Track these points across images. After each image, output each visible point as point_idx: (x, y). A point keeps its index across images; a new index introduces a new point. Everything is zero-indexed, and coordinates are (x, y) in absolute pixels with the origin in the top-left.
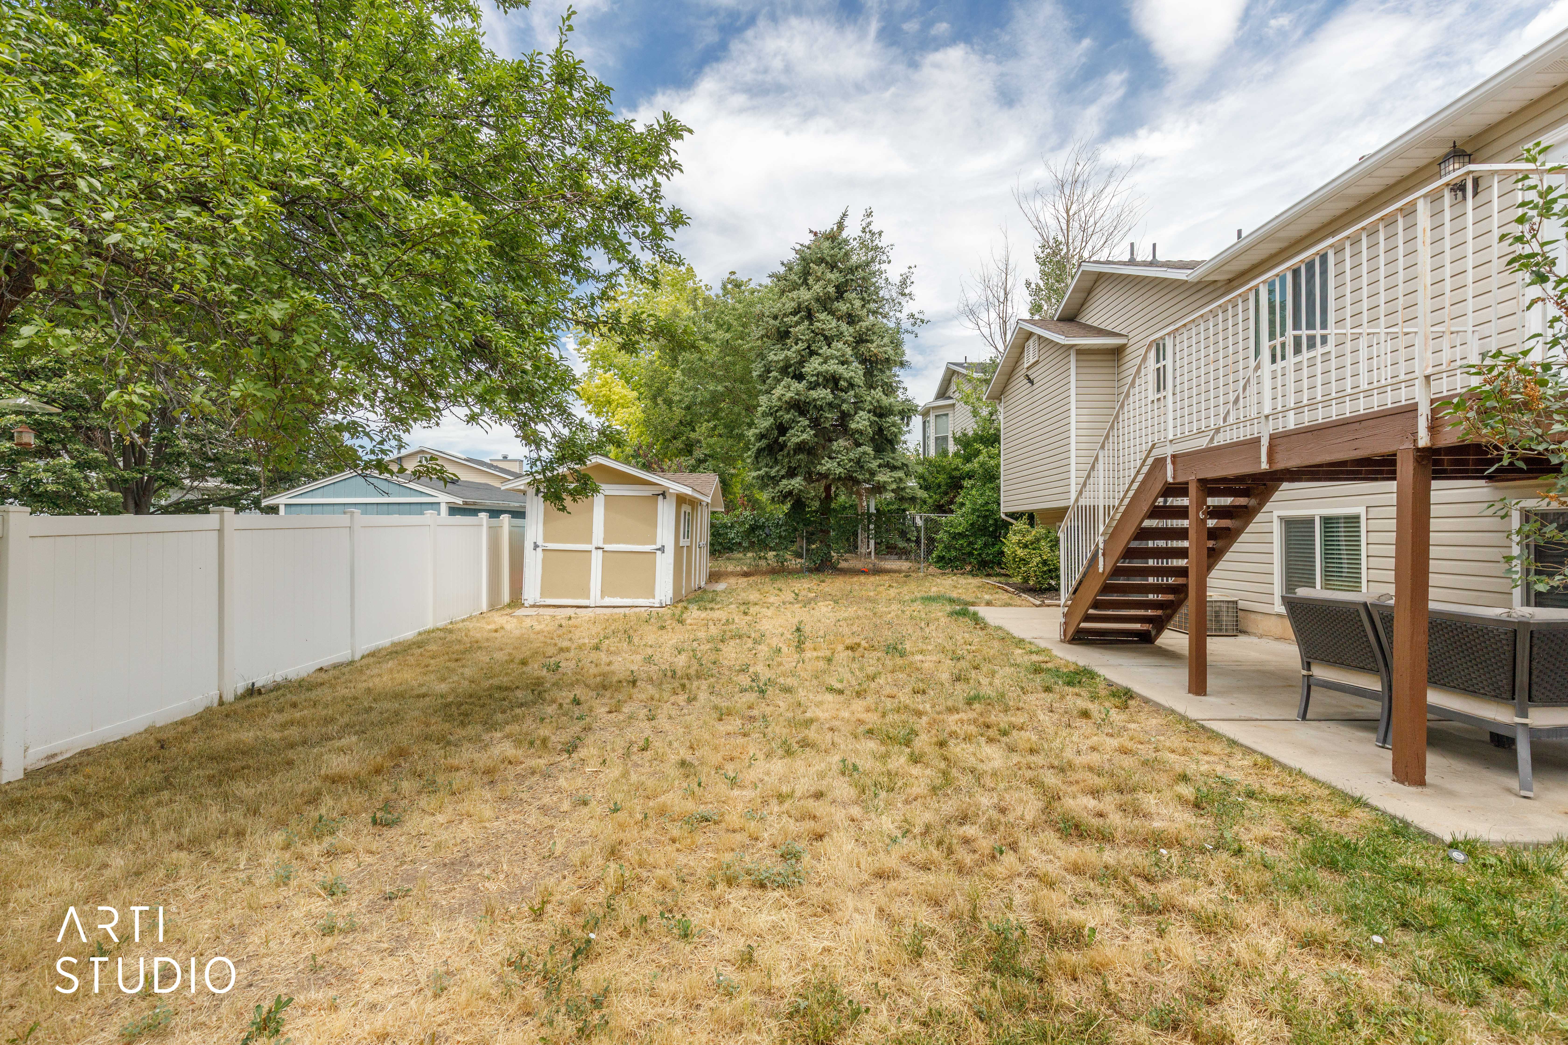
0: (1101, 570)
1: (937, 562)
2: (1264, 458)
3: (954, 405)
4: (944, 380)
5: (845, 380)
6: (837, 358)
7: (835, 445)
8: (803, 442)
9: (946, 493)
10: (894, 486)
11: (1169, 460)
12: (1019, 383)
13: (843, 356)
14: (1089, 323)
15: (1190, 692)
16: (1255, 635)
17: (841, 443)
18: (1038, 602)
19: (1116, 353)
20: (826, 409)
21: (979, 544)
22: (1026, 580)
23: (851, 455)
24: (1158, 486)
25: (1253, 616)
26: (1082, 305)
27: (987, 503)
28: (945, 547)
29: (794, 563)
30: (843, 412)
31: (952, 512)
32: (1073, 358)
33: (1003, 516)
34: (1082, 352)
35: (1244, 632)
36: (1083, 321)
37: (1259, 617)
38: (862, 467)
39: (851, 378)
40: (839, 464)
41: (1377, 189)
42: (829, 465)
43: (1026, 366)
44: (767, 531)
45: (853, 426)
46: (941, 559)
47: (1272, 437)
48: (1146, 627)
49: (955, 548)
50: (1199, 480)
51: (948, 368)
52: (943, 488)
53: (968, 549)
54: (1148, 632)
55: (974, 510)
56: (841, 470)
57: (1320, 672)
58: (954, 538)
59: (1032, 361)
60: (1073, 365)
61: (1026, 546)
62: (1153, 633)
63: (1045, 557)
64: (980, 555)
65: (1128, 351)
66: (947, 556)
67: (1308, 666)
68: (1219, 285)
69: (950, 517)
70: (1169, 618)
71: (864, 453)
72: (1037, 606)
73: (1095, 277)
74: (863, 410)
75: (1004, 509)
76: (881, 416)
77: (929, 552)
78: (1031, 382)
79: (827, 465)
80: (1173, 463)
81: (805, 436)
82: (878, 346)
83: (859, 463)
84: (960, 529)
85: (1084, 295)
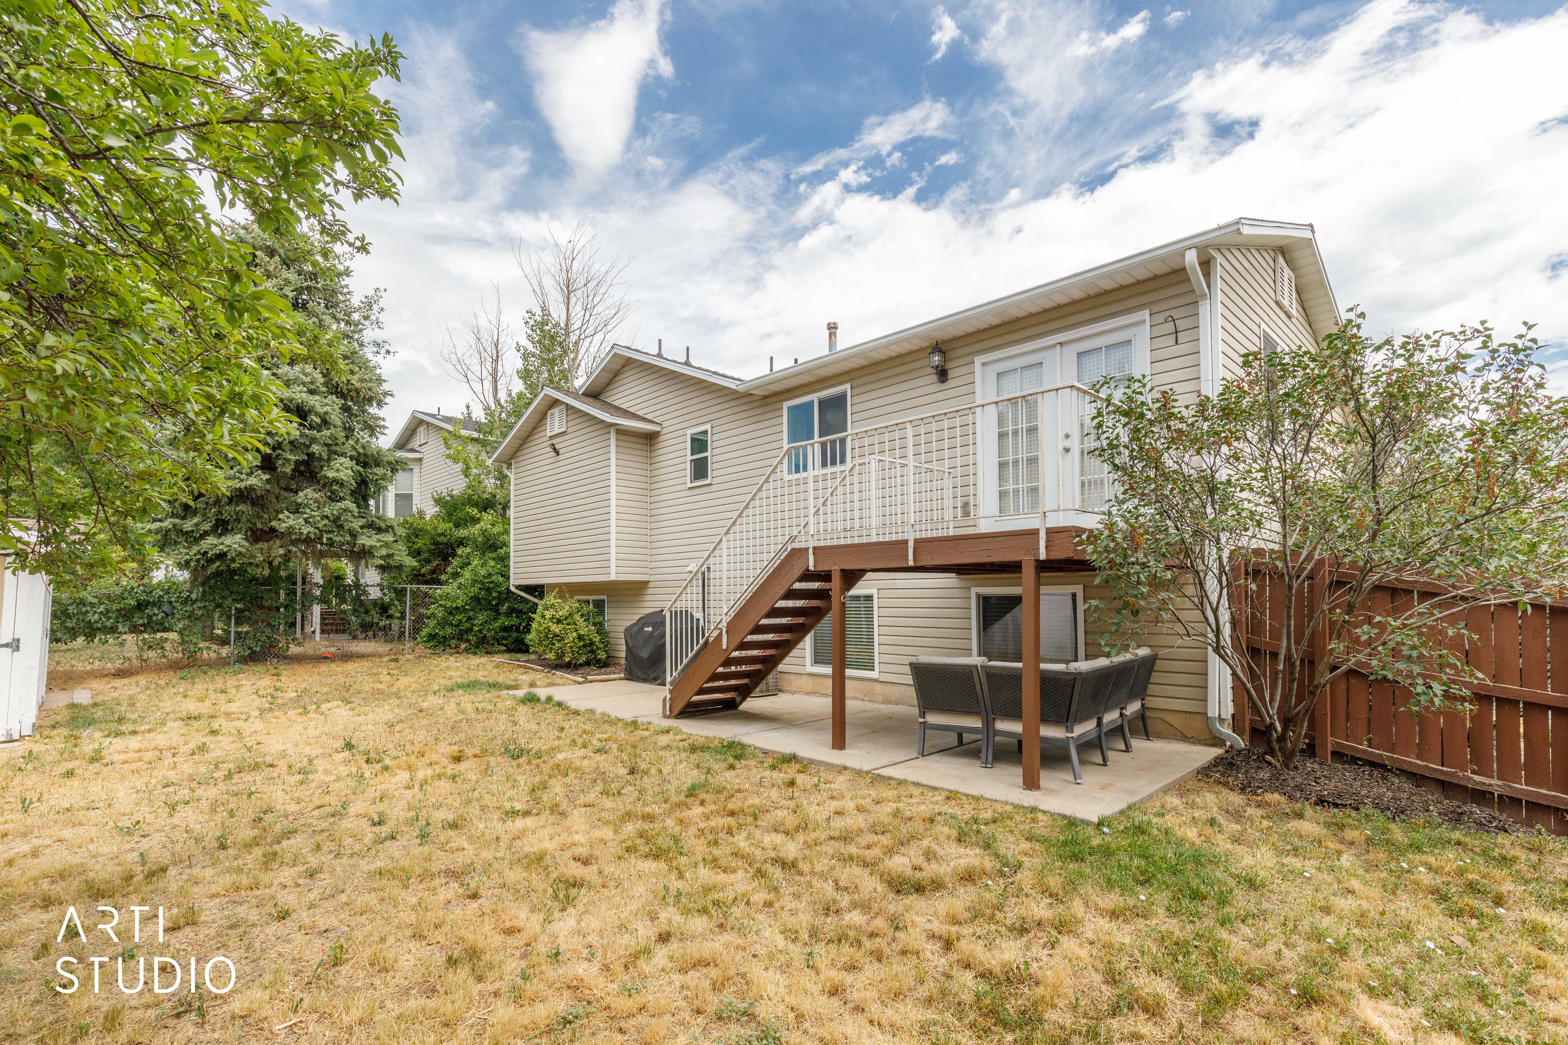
0: (724, 647)
1: (428, 641)
2: (911, 557)
3: (420, 460)
4: (406, 429)
5: (317, 414)
6: (304, 384)
7: (301, 497)
8: (250, 489)
9: (428, 561)
10: (384, 552)
11: (811, 551)
12: (539, 450)
13: (312, 383)
14: (616, 403)
15: (833, 748)
16: (789, 692)
17: (308, 494)
18: (581, 680)
19: (650, 439)
20: (288, 448)
21: (481, 618)
22: (560, 656)
23: (327, 511)
24: (798, 572)
25: (787, 676)
26: (608, 385)
27: (490, 575)
28: (439, 624)
29: (209, 652)
30: (311, 455)
31: (446, 583)
32: (613, 436)
33: (513, 589)
34: (622, 432)
35: (780, 690)
36: (609, 400)
37: (792, 677)
38: (341, 527)
39: (326, 413)
40: (306, 521)
41: (883, 357)
42: (291, 522)
43: (549, 434)
44: (166, 608)
45: (331, 474)
46: (432, 637)
47: (917, 541)
48: (729, 695)
49: (451, 624)
50: (842, 571)
51: (413, 417)
52: (425, 555)
53: (467, 625)
54: (734, 699)
55: (475, 582)
56: (312, 529)
57: (933, 719)
58: (451, 613)
59: (557, 431)
60: (613, 442)
61: (559, 621)
62: (738, 699)
63: (582, 632)
64: (480, 631)
65: (662, 438)
66: (442, 633)
67: (923, 714)
68: (755, 398)
69: (447, 589)
70: (756, 685)
71: (346, 510)
72: (579, 683)
73: (622, 362)
74: (343, 455)
75: (514, 581)
76: (365, 465)
77: (416, 630)
78: (557, 453)
79: (287, 521)
80: (814, 554)
81: (253, 481)
82: (361, 380)
83: (337, 522)
84: (460, 603)
85: (611, 376)
